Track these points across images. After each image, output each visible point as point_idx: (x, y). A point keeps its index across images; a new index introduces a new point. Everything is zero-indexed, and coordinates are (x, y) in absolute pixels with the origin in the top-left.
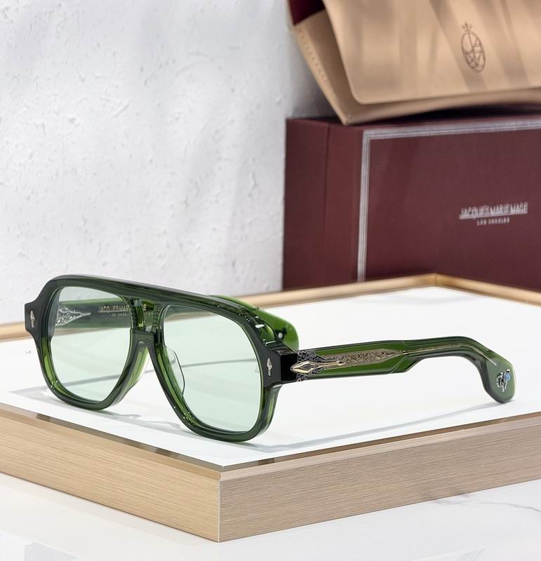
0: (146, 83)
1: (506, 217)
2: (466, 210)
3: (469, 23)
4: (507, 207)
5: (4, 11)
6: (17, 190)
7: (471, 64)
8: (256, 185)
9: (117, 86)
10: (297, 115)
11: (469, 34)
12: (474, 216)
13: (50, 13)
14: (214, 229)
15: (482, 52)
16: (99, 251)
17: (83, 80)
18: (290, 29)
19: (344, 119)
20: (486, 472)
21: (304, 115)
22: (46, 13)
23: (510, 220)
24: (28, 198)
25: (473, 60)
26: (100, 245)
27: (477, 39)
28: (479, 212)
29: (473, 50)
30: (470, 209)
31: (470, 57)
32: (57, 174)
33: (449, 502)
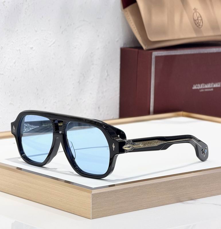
0: (62, 33)
1: (212, 88)
2: (195, 85)
3: (196, 8)
4: (212, 84)
5: (3, 3)
6: (9, 77)
7: (197, 25)
8: (108, 75)
9: (50, 34)
10: (125, 46)
11: (196, 12)
12: (198, 88)
13: (22, 4)
14: (91, 93)
15: (202, 20)
16: (43, 102)
17: (36, 31)
18: (122, 11)
19: (144, 47)
20: (203, 191)
21: (128, 46)
22: (21, 4)
23: (214, 90)
24: (14, 80)
25: (198, 23)
26: (43, 100)
27: (200, 14)
28: (200, 86)
29: (198, 19)
30: (197, 85)
31: (197, 22)
32: (26, 70)
33: (188, 203)
